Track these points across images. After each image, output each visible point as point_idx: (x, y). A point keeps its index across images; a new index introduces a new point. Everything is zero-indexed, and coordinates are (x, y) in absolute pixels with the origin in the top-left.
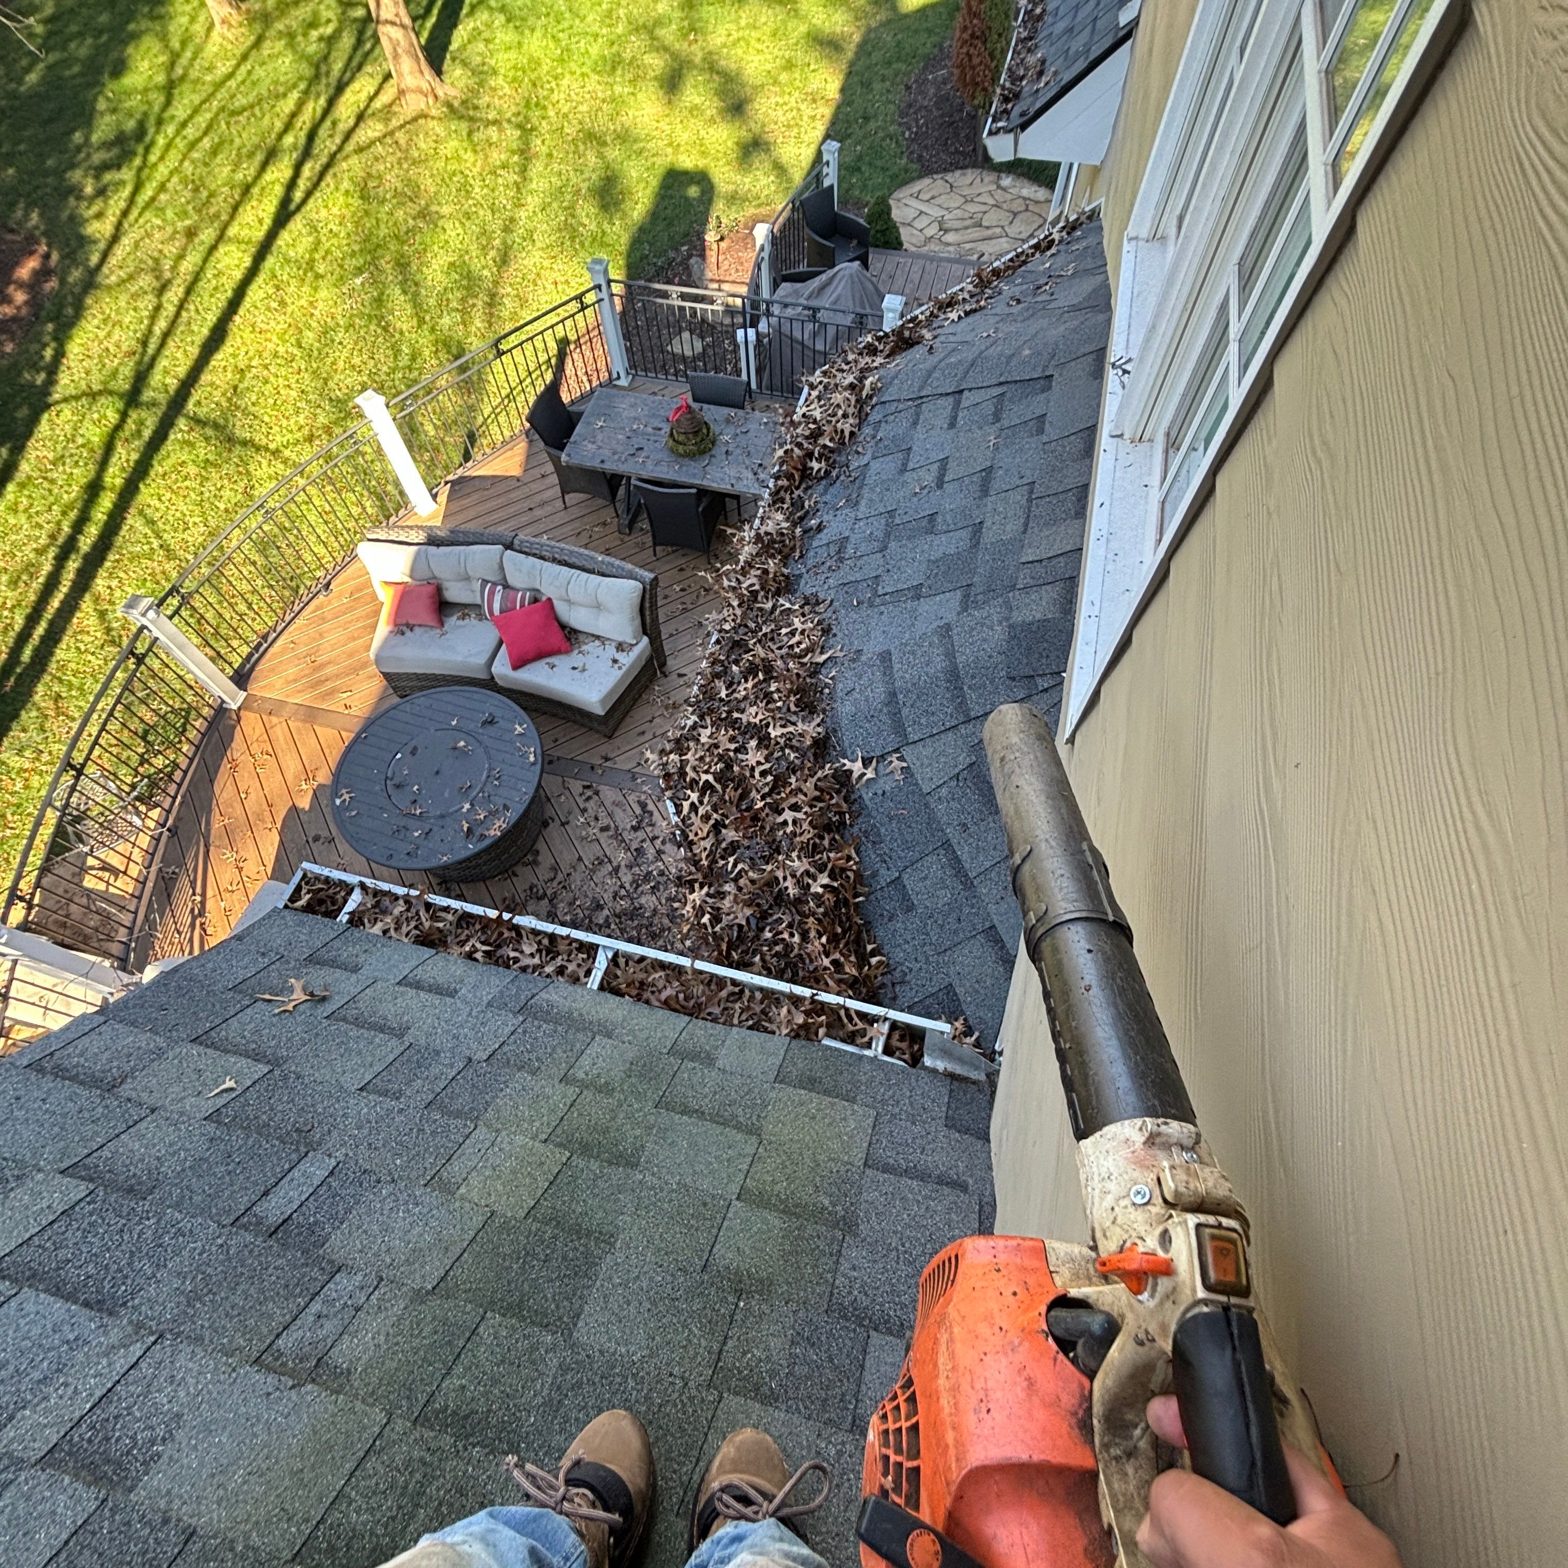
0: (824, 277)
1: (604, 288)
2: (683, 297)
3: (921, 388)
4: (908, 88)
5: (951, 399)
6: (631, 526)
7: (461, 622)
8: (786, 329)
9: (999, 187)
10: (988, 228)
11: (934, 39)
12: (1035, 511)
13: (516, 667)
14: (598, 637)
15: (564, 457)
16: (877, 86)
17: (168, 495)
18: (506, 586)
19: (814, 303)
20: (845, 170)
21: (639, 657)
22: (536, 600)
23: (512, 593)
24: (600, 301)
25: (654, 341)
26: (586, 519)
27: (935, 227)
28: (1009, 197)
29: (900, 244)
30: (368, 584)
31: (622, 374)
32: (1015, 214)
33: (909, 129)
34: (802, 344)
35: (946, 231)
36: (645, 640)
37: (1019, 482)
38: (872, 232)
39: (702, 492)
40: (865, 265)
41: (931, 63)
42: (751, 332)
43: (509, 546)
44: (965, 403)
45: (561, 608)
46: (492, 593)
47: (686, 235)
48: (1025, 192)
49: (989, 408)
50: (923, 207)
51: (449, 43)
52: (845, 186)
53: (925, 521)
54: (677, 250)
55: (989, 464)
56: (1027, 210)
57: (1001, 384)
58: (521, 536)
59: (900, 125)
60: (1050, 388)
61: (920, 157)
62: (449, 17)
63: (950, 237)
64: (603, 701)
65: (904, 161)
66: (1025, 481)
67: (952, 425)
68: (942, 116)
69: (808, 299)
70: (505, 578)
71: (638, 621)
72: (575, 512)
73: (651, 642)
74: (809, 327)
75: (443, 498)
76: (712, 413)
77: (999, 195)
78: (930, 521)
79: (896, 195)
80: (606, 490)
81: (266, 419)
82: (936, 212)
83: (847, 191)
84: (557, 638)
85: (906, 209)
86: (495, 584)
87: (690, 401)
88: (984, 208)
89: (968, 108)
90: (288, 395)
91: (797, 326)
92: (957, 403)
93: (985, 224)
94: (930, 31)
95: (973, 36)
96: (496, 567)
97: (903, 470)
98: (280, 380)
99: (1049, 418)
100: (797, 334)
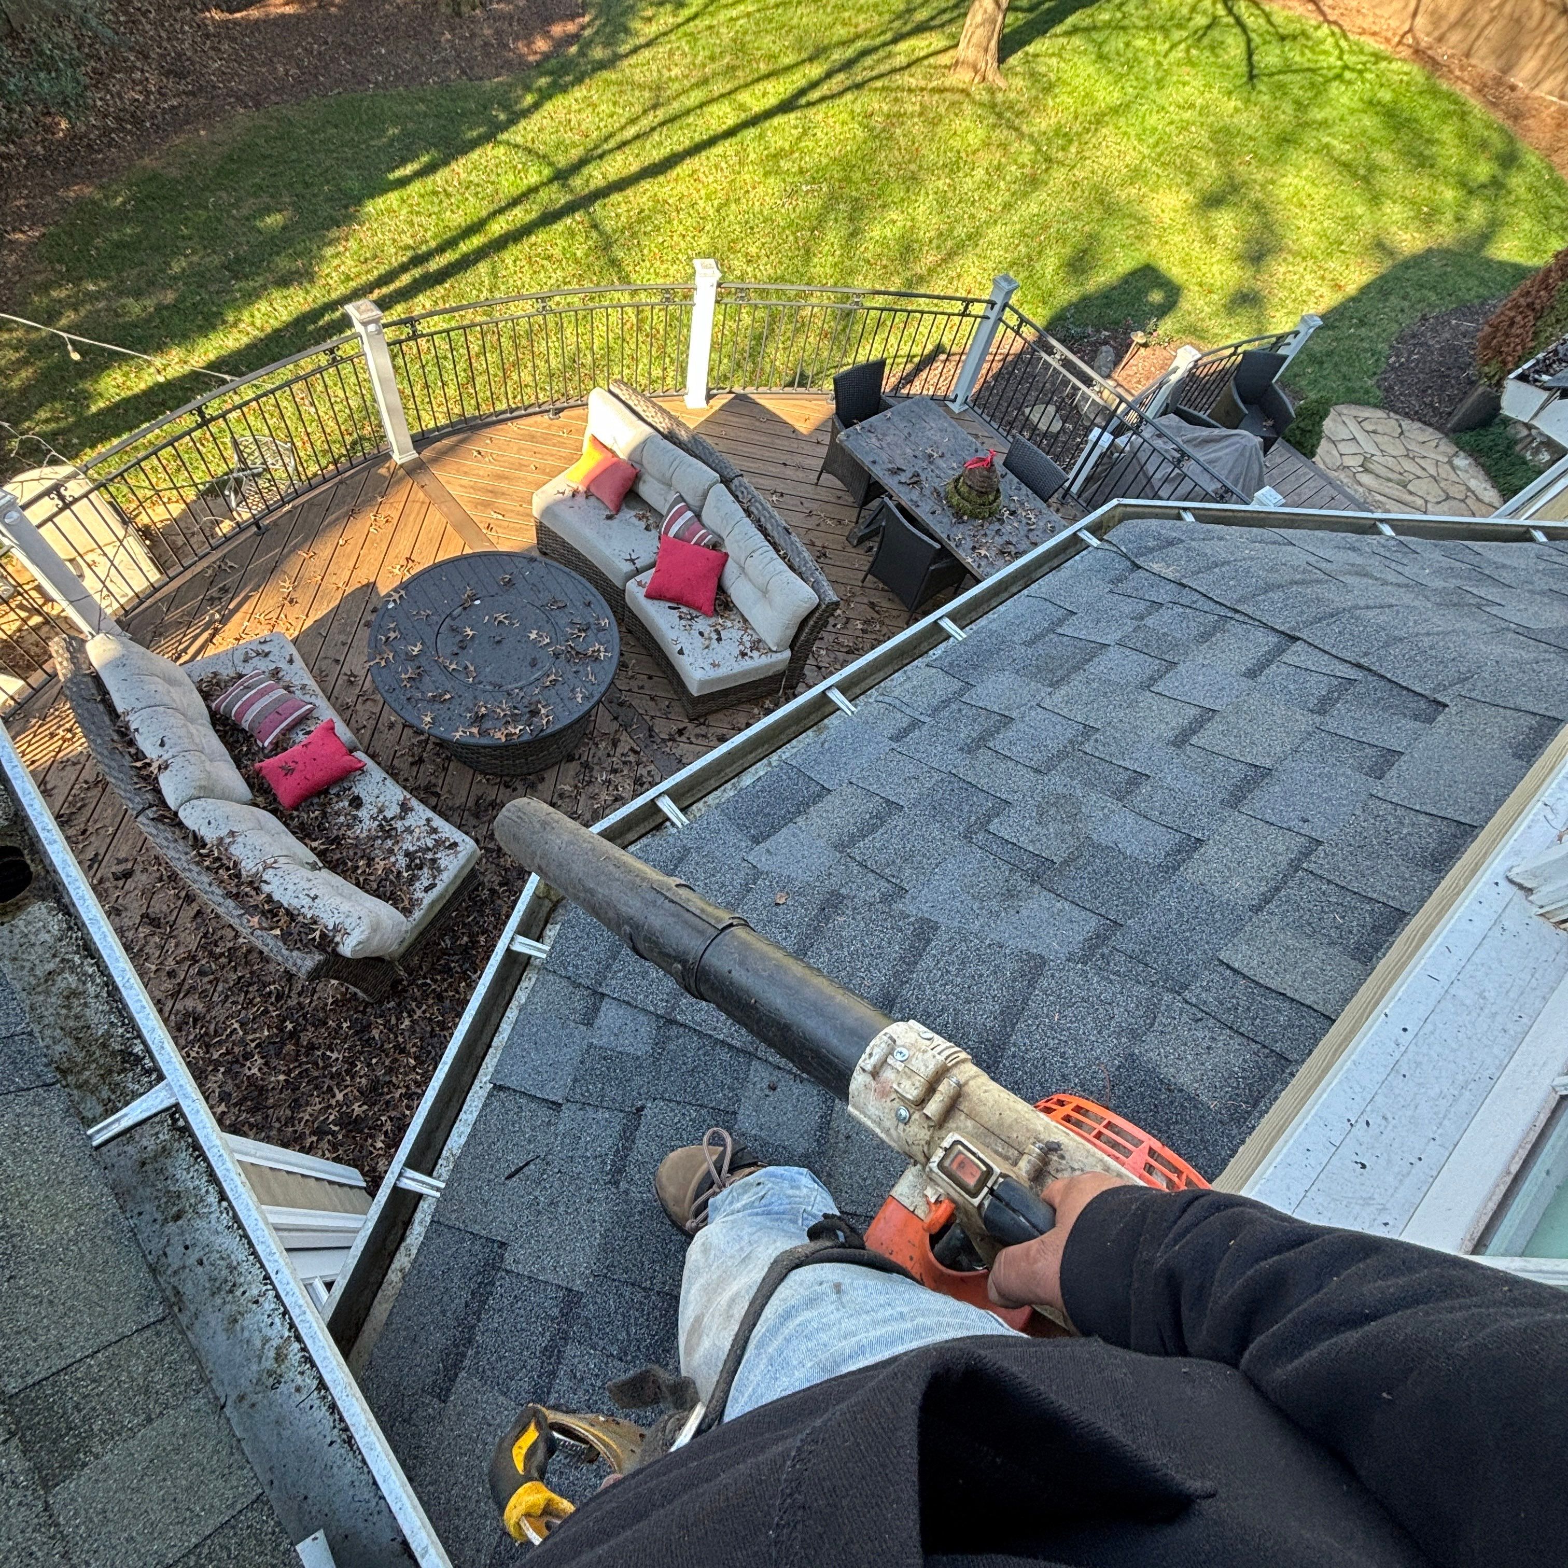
0: (1216, 432)
1: (997, 308)
2: (1066, 363)
3: (1242, 599)
4: (1424, 318)
5: (1273, 639)
6: (861, 540)
7: (635, 521)
8: (1143, 457)
9: (1450, 462)
10: (1411, 493)
11: (1483, 291)
12: (1291, 890)
13: (649, 596)
14: (745, 621)
15: (842, 435)
16: (1394, 300)
17: (524, 263)
18: (698, 516)
19: (1189, 449)
20: (1308, 355)
21: (771, 665)
22: (715, 546)
23: (697, 524)
24: (985, 317)
25: (1018, 395)
26: (826, 506)
27: (1360, 460)
28: (1453, 477)
29: (1313, 454)
30: (582, 431)
31: (959, 400)
32: (1448, 498)
33: (1397, 356)
34: (1149, 480)
35: (1366, 470)
36: (787, 654)
37: (1295, 824)
38: (1293, 426)
39: (945, 553)
40: (1266, 450)
41: (1465, 310)
42: (1107, 438)
43: (726, 481)
44: (1288, 657)
45: (731, 569)
46: (679, 514)
47: (1117, 323)
48: (1473, 484)
49: (1317, 687)
50: (1360, 436)
51: (1029, 42)
52: (1296, 369)
53: (1125, 775)
54: (1098, 331)
55: (1268, 763)
56: (1463, 501)
57: (1359, 666)
58: (745, 480)
59: (1391, 347)
60: (1431, 720)
61: (1391, 387)
62: (1046, 22)
63: (1365, 479)
64: (703, 683)
65: (1370, 382)
66: (1306, 829)
67: (1252, 674)
68: (1440, 363)
69: (1187, 442)
70: (702, 507)
71: (792, 632)
72: (823, 494)
73: (792, 660)
74: (1167, 468)
75: (718, 403)
76: (1009, 485)
77: (1445, 471)
78: (1130, 782)
79: (1339, 408)
80: (862, 493)
81: (646, 251)
82: (1370, 449)
83: (1296, 376)
84: (706, 595)
85: (1341, 427)
86: (688, 507)
87: (999, 460)
88: (1420, 472)
89: (1471, 371)
90: (678, 244)
91: (1156, 459)
92: (1280, 651)
93: (1410, 487)
94: (1483, 282)
95: (1530, 306)
96: (700, 492)
97: (1148, 685)
98: (681, 228)
99: (1402, 764)
100: (1150, 468)
